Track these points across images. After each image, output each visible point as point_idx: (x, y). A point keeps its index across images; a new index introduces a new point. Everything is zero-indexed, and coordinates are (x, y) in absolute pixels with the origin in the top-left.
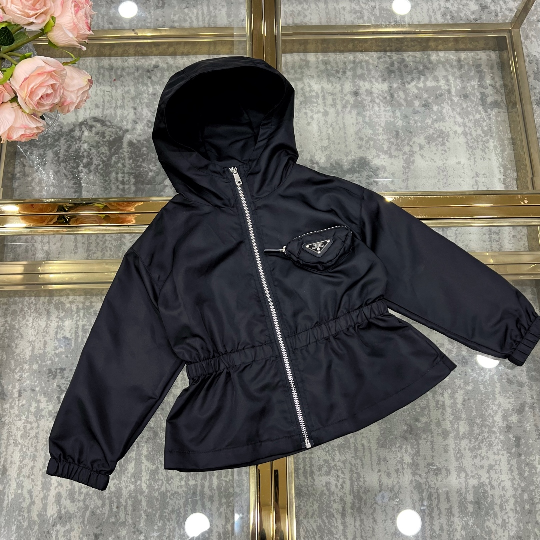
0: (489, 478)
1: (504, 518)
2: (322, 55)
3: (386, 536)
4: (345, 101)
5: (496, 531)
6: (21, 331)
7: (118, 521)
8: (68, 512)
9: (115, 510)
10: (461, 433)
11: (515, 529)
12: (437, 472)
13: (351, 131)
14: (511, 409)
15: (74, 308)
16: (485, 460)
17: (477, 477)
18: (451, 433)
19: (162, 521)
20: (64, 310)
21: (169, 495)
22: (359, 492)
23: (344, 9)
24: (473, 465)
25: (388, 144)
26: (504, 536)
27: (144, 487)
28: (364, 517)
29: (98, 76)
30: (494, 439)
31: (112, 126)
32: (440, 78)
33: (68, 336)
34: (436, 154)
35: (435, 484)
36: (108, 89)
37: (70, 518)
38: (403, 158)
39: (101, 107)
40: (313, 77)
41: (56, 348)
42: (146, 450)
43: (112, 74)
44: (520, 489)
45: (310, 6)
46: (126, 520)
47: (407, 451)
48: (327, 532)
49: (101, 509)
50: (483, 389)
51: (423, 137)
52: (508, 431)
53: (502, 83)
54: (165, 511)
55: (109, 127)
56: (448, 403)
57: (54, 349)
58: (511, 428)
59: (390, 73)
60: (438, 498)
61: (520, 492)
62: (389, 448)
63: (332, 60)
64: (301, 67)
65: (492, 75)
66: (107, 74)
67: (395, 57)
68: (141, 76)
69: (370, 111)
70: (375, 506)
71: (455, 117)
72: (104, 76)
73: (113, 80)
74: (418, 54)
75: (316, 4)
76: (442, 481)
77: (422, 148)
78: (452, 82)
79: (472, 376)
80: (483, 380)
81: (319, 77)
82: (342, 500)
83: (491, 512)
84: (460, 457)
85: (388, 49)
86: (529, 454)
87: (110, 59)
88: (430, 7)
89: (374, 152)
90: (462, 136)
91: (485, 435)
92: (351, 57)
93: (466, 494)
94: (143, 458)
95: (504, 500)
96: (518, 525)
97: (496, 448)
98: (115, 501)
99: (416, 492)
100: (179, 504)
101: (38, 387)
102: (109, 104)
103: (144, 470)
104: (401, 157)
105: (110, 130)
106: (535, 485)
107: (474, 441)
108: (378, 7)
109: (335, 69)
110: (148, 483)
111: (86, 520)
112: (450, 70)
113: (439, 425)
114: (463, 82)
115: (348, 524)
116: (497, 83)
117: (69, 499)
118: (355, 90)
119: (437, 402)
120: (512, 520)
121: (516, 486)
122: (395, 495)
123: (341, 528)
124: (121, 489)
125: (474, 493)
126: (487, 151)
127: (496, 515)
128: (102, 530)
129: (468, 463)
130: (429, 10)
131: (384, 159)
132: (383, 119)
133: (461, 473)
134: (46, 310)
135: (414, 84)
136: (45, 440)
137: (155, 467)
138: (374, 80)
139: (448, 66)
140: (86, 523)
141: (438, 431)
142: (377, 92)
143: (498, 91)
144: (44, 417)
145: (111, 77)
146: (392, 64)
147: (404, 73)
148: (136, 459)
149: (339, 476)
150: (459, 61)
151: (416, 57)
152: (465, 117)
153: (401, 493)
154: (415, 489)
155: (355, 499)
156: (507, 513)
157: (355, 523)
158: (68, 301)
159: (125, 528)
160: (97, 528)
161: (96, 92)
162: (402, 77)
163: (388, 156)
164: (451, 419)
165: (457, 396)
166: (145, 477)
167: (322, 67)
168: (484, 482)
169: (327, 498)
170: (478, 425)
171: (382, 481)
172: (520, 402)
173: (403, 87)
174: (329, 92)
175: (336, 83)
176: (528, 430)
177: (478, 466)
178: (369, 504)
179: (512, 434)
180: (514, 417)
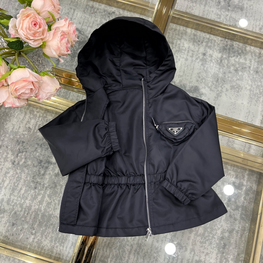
0: (205, 259)
2: (194, 31)
4: (198, 56)
6: (11, 118)
7: (25, 220)
8: (4, 209)
9: (26, 215)
10: (199, 233)
12: (181, 247)
13: (196, 72)
14: (227, 229)
15: (38, 115)
16: (206, 249)
18: (194, 231)
19: (45, 227)
20: (33, 114)
21: (52, 216)
22: (141, 244)
23: (213, 11)
24: (199, 250)
25: (211, 83)
27: (43, 209)
28: (139, 257)
29: (85, 9)
30: (213, 241)
31: (83, 35)
32: (248, 59)
33: (31, 127)
34: (233, 95)
36: (88, 16)
37: (4, 212)
38: (216, 93)
39: (82, 24)
40: (186, 40)
41: (24, 131)
42: (49, 192)
43: (92, 10)
45: (196, 5)
46: (29, 221)
48: (119, 258)
49: (19, 212)
51: (229, 85)
52: (222, 240)
54: (49, 223)
55: (82, 35)
57: (22, 131)
58: (223, 238)
59: (224, 49)
63: (198, 34)
64: (182, 33)
66: (90, 9)
67: (229, 42)
68: (105, 15)
69: (208, 65)
70: (146, 253)
71: (248, 80)
72: (88, 9)
73: (91, 13)
74: (241, 45)
75: (200, 5)
76: (181, 253)
77: (227, 90)
78: (253, 63)
81: (189, 41)
82: (132, 245)
84: (194, 244)
85: (227, 37)
86: (228, 254)
87: (93, 2)
88: (255, 23)
89: (203, 85)
90: (248, 91)
91: (210, 238)
92: (208, 36)
94: (46, 195)
97: (213, 245)
98: (27, 211)
100: (56, 222)
101: (10, 146)
102: (86, 24)
103: (45, 201)
104: (215, 92)
105: (82, 36)
107: (203, 238)
108: (229, 16)
109: (198, 39)
110: (45, 207)
111: (11, 215)
112: (254, 57)
114: (258, 64)
115: (130, 258)
117: (7, 203)
118: (204, 52)
122: (158, 251)
123: (127, 258)
124: (32, 206)
126: (258, 101)
128: (17, 222)
129: (197, 248)
130: (253, 24)
131: (207, 90)
132: (213, 71)
133: (192, 252)
134: (25, 111)
135: (234, 58)
136: (5, 172)
137: (50, 201)
138: (215, 50)
139: (254, 55)
140: (11, 216)
142: (215, 56)
144: (8, 161)
145: (91, 11)
146: (227, 46)
147: (231, 51)
148: (43, 194)
150: (260, 54)
151: (239, 46)
152: (253, 82)
153: (160, 251)
155: (138, 247)
157: (134, 258)
158: (36, 111)
159: (27, 224)
160: (15, 220)
161: (82, 16)
162: (229, 53)
163: (209, 89)
166: (45, 204)
167: (192, 37)
168: (202, 260)
169: (125, 242)
170: (208, 232)
171: (153, 243)
172: (232, 228)
173: (228, 58)
174: (191, 49)
175: (196, 46)
176: (231, 242)
177: (201, 251)
178: (144, 252)
179: (223, 241)
180: (227, 233)
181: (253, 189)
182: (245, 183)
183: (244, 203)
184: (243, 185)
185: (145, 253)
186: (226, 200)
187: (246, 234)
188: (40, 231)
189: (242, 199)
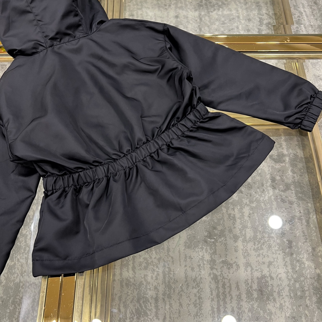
0: (269, 272)
1: (281, 302)
3: (189, 317)
4: (169, 22)
5: (275, 313)
10: (248, 238)
11: (290, 311)
12: (229, 266)
16: (266, 258)
17: (260, 270)
18: (240, 237)
19: (13, 305)
21: (21, 284)
22: (169, 282)
24: (257, 261)
26: (282, 316)
28: (173, 302)
30: (272, 242)
32: (232, 9)
35: (228, 276)
40: (149, 8)
44: (293, 280)
47: (206, 251)
48: (143, 313)
50: (263, 206)
52: (283, 236)
53: (273, 12)
54: (17, 297)
56: (238, 216)
58: (285, 234)
60: (230, 287)
61: (292, 282)
62: (193, 248)
65: (266, 8)
76: (233, 273)
78: (240, 11)
79: (256, 197)
80: (263, 199)
81: (153, 8)
82: (156, 288)
83: (271, 298)
84: (246, 255)
86: (299, 253)
91: (266, 239)
93: (251, 283)
95: (281, 288)
96: (292, 308)
97: (274, 248)
99: (213, 282)
106: (304, 277)
107: (257, 243)
109: (163, 4)
112: (239, 4)
113: (230, 231)
114: (247, 11)
115: (159, 307)
116: (269, 12)
118: (176, 14)
119: (230, 215)
120: (287, 304)
121: (290, 277)
122: (197, 284)
123: (154, 310)
125: (258, 283)
127: (275, 300)
129: (253, 259)
133: (248, 267)
135: (215, 12)
137: (13, 263)
138: (189, 10)
139: (238, 2)
141: (230, 236)
142: (191, 17)
143: (270, 16)
146: (201, 1)
147: (208, 6)
149: (154, 270)
153: (202, 283)
154: (212, 280)
155: (166, 287)
156: (283, 298)
157: (165, 306)
162: (207, 8)
164: (240, 227)
165: (244, 210)
167: (155, 2)
168: (265, 274)
169: (144, 287)
170: (260, 232)
171: (187, 273)
172: (291, 215)
173: (208, 14)
174: (159, 16)
175: (164, 11)
176: (298, 235)
177: (261, 262)
178: (177, 291)
179: (286, 238)
180: (286, 226)
181: (299, 156)
182: (285, 152)
183: (294, 177)
184: (283, 155)
185: (179, 292)
186: (268, 181)
187: (313, 218)
188: (7, 315)
189: (290, 173)
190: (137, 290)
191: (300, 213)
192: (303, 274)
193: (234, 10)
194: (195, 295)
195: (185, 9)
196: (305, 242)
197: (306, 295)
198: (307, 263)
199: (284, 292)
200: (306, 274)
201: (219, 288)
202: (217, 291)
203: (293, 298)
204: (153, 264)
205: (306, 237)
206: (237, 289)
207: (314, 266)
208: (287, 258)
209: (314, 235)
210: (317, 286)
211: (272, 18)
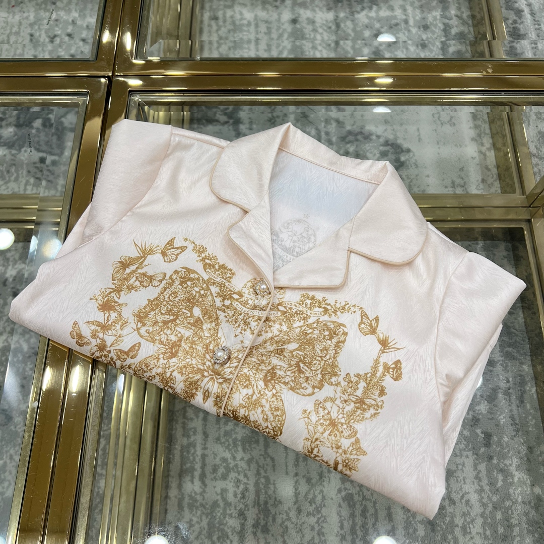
190: (207, 517)
191: (508, 382)
192: (510, 495)
193: (399, 8)
194: (313, 529)
195: (310, 7)
196: (515, 436)
197: (515, 534)
198: (518, 476)
199: (474, 527)
200: (515, 496)
201: (356, 516)
202: (351, 522)
203: (489, 539)
204: (237, 470)
205: (517, 426)
206: (387, 519)
207: (531, 481)
208: (482, 464)
209: (532, 423)
210: (535, 518)
211: (467, 24)
